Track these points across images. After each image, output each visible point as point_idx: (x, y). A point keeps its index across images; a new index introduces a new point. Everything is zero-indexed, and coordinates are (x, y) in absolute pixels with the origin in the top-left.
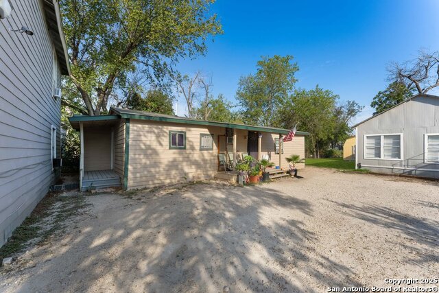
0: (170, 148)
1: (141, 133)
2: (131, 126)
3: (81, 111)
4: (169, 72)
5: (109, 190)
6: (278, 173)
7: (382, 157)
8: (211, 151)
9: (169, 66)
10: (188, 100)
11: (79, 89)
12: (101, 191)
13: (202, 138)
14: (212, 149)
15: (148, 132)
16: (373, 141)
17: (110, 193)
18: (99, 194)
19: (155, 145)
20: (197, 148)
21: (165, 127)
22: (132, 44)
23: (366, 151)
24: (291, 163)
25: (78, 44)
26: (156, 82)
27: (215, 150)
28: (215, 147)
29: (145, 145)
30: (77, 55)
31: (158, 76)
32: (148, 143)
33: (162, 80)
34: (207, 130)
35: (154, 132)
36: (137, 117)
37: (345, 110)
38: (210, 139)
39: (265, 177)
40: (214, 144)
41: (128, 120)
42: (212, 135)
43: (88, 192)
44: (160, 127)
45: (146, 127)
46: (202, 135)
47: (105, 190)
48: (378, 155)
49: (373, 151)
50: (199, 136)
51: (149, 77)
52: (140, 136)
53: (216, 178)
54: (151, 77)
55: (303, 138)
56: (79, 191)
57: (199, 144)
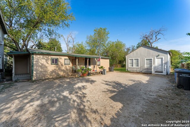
0: (51, 64)
1: (39, 59)
2: (34, 56)
3: (14, 49)
4: (55, 33)
5: (25, 80)
6: (95, 73)
7: (134, 67)
8: (69, 65)
9: (54, 31)
10: (67, 44)
11: (13, 40)
12: (22, 81)
13: (65, 60)
14: (70, 64)
15: (42, 59)
16: (131, 61)
17: (26, 81)
18: (21, 82)
19: (45, 63)
20: (63, 64)
21: (49, 56)
22: (37, 22)
23: (129, 64)
24: (100, 69)
25: (12, 20)
26: (49, 37)
27: (71, 65)
28: (71, 64)
29: (41, 63)
30: (12, 25)
31: (50, 35)
32: (42, 63)
33: (52, 36)
34: (67, 57)
35: (45, 59)
36: (37, 53)
37: (131, 49)
38: (69, 60)
39: (89, 74)
40: (70, 63)
41: (33, 54)
42: (70, 59)
43: (16, 81)
44: (47, 56)
45: (41, 56)
46: (65, 59)
47: (23, 81)
48: (133, 66)
49: (131, 64)
50: (64, 60)
51: (46, 35)
52: (39, 60)
53: (71, 75)
54: (47, 35)
55: (109, 60)
56: (12, 81)
57: (64, 63)
